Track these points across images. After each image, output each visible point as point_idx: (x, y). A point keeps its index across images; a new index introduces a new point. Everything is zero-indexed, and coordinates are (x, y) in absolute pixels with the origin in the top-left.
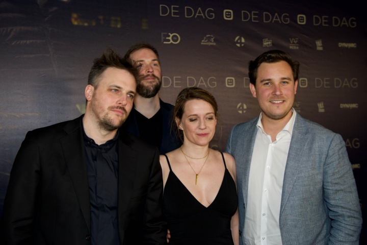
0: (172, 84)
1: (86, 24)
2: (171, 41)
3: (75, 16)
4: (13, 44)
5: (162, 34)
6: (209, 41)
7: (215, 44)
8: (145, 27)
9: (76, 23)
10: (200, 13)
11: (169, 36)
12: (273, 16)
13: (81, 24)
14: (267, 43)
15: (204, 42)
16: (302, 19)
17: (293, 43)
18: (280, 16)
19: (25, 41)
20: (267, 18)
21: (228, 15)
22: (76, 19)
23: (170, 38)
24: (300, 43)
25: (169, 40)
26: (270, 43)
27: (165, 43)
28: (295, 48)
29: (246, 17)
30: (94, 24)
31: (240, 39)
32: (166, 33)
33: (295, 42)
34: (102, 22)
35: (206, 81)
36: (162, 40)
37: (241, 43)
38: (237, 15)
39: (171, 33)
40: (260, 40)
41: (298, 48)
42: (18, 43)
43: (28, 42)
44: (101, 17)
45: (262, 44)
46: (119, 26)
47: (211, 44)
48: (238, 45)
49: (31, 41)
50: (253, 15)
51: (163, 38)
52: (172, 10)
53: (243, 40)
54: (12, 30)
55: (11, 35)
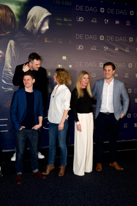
0: (80, 65)
1: (50, 42)
2: (80, 48)
3: (46, 39)
5: (77, 45)
6: (94, 48)
7: (96, 50)
8: (70, 43)
9: (46, 42)
10: (91, 37)
11: (79, 46)
12: (120, 38)
13: (48, 42)
14: (117, 49)
15: (92, 49)
16: (131, 39)
17: (127, 49)
18: (122, 38)
20: (117, 39)
21: (102, 38)
22: (46, 40)
24: (130, 49)
26: (118, 49)
27: (77, 49)
28: (128, 51)
29: (109, 39)
30: (52, 42)
31: (106, 47)
33: (128, 49)
34: (55, 41)
35: (92, 64)
37: (106, 49)
38: (105, 38)
40: (114, 48)
41: (129, 51)
44: (55, 39)
45: (115, 50)
46: (61, 43)
47: (95, 49)
48: (105, 50)
50: (111, 38)
51: (77, 47)
52: (81, 36)
53: (107, 48)
54: (25, 44)
55: (25, 46)
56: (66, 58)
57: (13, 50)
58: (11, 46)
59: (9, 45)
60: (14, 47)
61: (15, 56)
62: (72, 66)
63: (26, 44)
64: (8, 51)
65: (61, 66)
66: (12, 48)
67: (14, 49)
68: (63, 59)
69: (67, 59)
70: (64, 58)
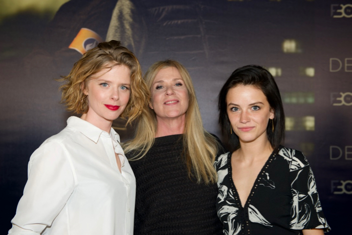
0: (343, 68)
4: (165, 24)
5: (332, 6)
19: (176, 22)
23: (342, 11)
25: (340, 14)
27: (335, 17)
32: (337, 5)
36: (332, 14)
39: (344, 5)
42: (169, 23)
43: (179, 22)
49: (182, 21)
51: (332, 11)
54: (163, 10)
55: (163, 15)
56: (297, 47)
57: (127, 26)
58: (121, 17)
59: (116, 12)
60: (131, 20)
61: (133, 44)
62: (316, 72)
63: (169, 8)
64: (114, 31)
65: (280, 71)
66: (125, 22)
67: (132, 26)
68: (285, 50)
69: (300, 51)
70: (290, 46)
